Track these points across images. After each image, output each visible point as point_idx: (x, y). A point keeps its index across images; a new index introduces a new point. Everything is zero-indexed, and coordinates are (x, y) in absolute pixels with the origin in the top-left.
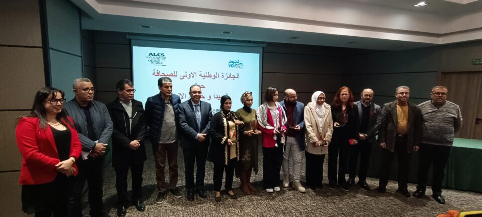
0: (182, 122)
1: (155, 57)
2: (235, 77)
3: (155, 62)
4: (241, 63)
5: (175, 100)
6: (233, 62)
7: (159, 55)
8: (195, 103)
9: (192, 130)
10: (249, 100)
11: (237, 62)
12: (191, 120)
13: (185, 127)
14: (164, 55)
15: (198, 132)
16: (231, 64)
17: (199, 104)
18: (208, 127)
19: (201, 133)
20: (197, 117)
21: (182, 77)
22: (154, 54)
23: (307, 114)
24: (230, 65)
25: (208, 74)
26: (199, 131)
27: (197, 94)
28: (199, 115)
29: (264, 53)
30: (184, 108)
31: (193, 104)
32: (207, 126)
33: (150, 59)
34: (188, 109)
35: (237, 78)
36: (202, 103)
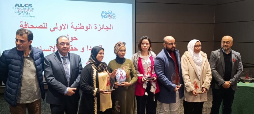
0: (49, 77)
1: (22, 8)
2: (108, 28)
3: (22, 14)
4: (114, 14)
5: (36, 55)
6: (106, 13)
7: (27, 6)
8: (62, 55)
9: (60, 85)
10: (121, 51)
11: (109, 13)
12: (59, 74)
13: (53, 81)
14: (31, 7)
15: (67, 87)
16: (104, 14)
17: (67, 56)
18: (78, 80)
19: (70, 87)
20: (66, 71)
21: (52, 29)
22: (21, 5)
23: (184, 63)
24: (102, 16)
25: (80, 26)
26: (68, 85)
27: (65, 46)
28: (68, 68)
29: (137, 3)
30: (50, 62)
31: (61, 56)
32: (76, 80)
33: (17, 10)
34: (55, 62)
35: (110, 29)
36: (71, 55)
